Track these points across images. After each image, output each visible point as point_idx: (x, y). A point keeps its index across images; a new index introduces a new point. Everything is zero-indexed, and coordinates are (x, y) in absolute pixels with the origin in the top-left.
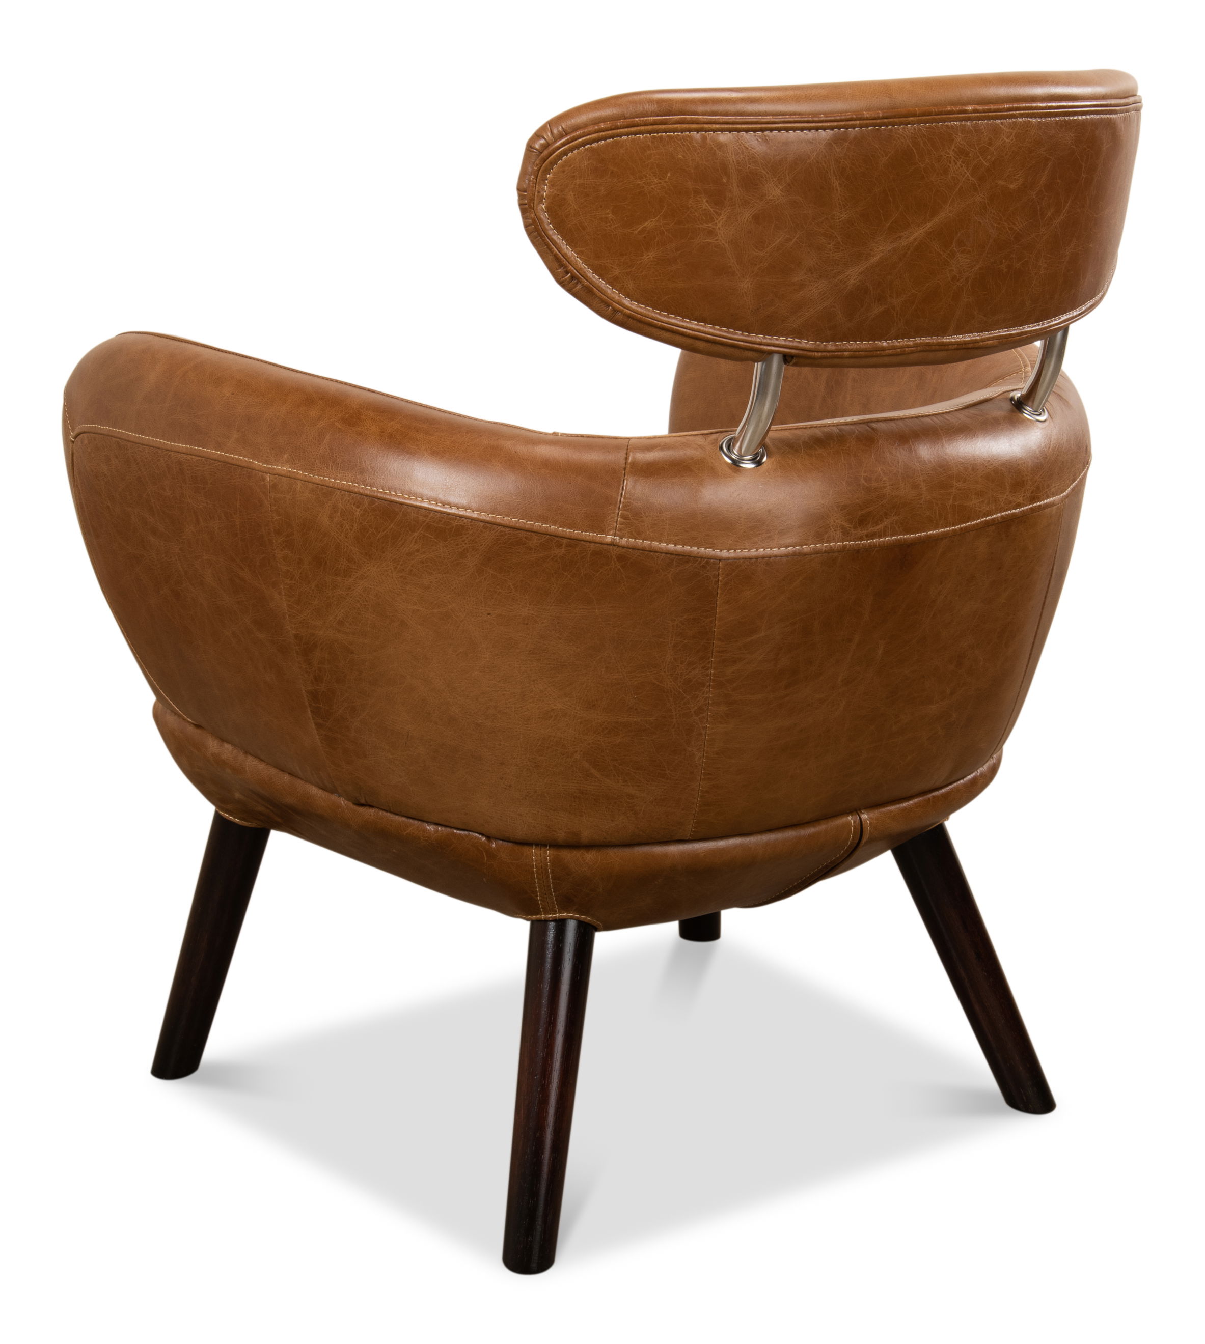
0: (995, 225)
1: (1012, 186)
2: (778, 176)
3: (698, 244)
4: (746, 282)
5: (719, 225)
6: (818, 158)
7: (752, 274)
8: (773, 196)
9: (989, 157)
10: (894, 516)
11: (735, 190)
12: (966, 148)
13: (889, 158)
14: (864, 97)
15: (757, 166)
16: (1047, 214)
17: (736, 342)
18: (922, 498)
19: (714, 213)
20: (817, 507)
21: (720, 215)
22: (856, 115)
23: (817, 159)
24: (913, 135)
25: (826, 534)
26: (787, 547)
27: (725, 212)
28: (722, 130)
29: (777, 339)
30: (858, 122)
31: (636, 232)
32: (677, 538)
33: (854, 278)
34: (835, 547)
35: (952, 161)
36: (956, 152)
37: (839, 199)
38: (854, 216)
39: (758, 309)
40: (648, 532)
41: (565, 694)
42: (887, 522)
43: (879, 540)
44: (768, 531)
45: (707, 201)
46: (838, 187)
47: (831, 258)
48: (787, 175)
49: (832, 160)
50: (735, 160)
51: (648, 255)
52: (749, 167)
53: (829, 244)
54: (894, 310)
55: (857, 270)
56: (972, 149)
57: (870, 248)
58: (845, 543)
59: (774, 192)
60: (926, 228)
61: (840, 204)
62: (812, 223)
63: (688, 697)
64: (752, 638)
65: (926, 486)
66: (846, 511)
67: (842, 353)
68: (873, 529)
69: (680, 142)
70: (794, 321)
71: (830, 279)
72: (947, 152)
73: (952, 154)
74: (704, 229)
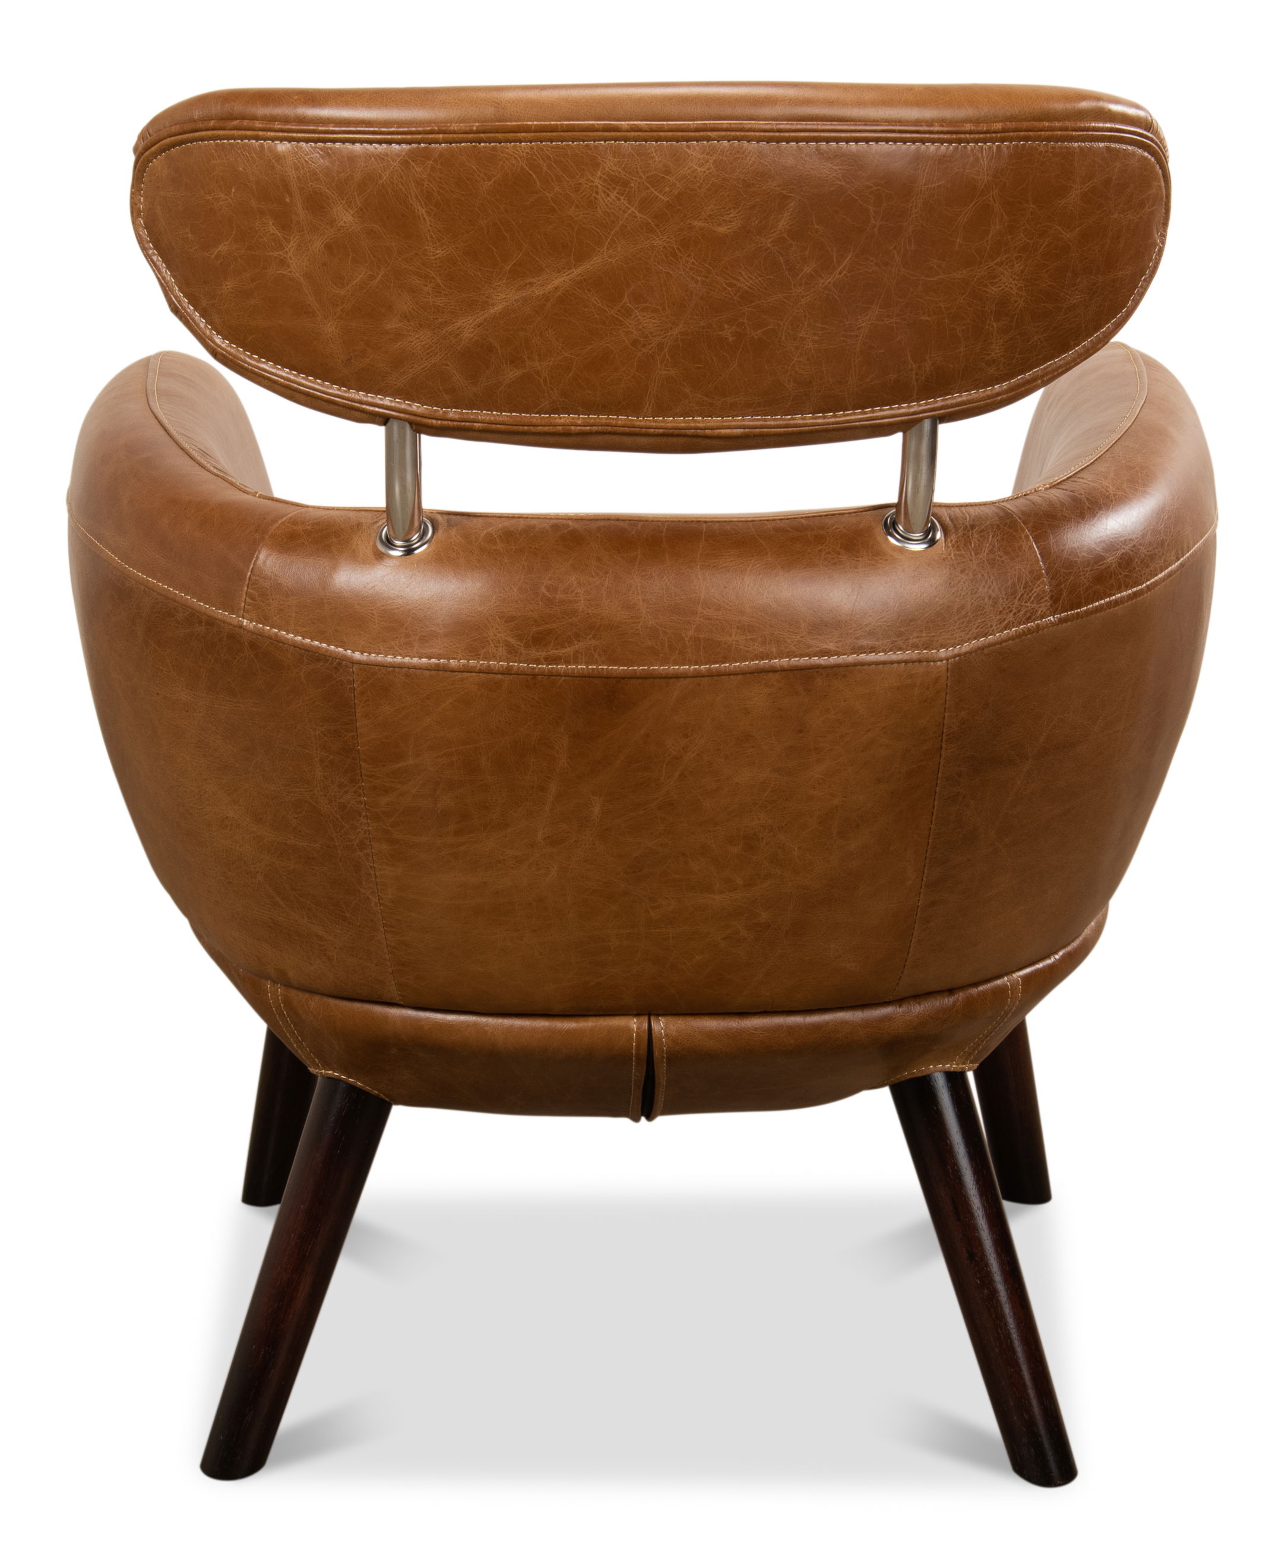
0: (699, 279)
1: (721, 230)
2: (345, 199)
3: (272, 275)
4: (329, 325)
5: (290, 254)
6: (392, 178)
7: (335, 317)
8: (344, 222)
9: (667, 189)
10: (590, 639)
11: (301, 213)
12: (624, 176)
13: (494, 182)
14: (458, 106)
15: (320, 185)
16: (802, 270)
17: (333, 398)
18: (639, 622)
19: (283, 239)
20: (472, 615)
21: (289, 241)
22: (438, 127)
23: (391, 180)
24: (529, 156)
25: (483, 648)
26: (430, 658)
27: (294, 238)
28: (281, 140)
29: (381, 399)
30: (441, 136)
31: (213, 256)
32: (304, 629)
33: (469, 331)
34: (495, 668)
35: (600, 191)
36: (605, 180)
37: (429, 231)
38: (455, 253)
39: (349, 360)
40: (275, 619)
41: (234, 801)
42: (578, 646)
43: (567, 666)
44: (407, 636)
45: (273, 224)
46: (425, 216)
47: (431, 304)
48: (357, 197)
49: (412, 182)
50: (295, 177)
51: (227, 285)
52: (311, 186)
53: (426, 286)
54: (540, 376)
55: (471, 321)
56: (634, 178)
57: (486, 295)
58: (511, 664)
59: (346, 217)
60: (572, 275)
61: (431, 237)
62: (397, 259)
63: (347, 827)
64: (400, 765)
65: (647, 608)
66: (513, 623)
67: (471, 424)
68: (556, 651)
69: (239, 152)
70: (397, 378)
71: (434, 329)
72: (589, 179)
73: (598, 182)
74: (276, 258)
